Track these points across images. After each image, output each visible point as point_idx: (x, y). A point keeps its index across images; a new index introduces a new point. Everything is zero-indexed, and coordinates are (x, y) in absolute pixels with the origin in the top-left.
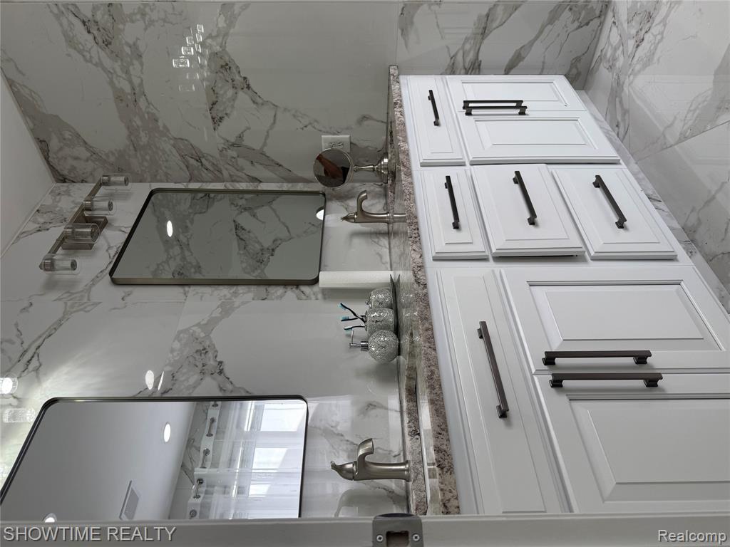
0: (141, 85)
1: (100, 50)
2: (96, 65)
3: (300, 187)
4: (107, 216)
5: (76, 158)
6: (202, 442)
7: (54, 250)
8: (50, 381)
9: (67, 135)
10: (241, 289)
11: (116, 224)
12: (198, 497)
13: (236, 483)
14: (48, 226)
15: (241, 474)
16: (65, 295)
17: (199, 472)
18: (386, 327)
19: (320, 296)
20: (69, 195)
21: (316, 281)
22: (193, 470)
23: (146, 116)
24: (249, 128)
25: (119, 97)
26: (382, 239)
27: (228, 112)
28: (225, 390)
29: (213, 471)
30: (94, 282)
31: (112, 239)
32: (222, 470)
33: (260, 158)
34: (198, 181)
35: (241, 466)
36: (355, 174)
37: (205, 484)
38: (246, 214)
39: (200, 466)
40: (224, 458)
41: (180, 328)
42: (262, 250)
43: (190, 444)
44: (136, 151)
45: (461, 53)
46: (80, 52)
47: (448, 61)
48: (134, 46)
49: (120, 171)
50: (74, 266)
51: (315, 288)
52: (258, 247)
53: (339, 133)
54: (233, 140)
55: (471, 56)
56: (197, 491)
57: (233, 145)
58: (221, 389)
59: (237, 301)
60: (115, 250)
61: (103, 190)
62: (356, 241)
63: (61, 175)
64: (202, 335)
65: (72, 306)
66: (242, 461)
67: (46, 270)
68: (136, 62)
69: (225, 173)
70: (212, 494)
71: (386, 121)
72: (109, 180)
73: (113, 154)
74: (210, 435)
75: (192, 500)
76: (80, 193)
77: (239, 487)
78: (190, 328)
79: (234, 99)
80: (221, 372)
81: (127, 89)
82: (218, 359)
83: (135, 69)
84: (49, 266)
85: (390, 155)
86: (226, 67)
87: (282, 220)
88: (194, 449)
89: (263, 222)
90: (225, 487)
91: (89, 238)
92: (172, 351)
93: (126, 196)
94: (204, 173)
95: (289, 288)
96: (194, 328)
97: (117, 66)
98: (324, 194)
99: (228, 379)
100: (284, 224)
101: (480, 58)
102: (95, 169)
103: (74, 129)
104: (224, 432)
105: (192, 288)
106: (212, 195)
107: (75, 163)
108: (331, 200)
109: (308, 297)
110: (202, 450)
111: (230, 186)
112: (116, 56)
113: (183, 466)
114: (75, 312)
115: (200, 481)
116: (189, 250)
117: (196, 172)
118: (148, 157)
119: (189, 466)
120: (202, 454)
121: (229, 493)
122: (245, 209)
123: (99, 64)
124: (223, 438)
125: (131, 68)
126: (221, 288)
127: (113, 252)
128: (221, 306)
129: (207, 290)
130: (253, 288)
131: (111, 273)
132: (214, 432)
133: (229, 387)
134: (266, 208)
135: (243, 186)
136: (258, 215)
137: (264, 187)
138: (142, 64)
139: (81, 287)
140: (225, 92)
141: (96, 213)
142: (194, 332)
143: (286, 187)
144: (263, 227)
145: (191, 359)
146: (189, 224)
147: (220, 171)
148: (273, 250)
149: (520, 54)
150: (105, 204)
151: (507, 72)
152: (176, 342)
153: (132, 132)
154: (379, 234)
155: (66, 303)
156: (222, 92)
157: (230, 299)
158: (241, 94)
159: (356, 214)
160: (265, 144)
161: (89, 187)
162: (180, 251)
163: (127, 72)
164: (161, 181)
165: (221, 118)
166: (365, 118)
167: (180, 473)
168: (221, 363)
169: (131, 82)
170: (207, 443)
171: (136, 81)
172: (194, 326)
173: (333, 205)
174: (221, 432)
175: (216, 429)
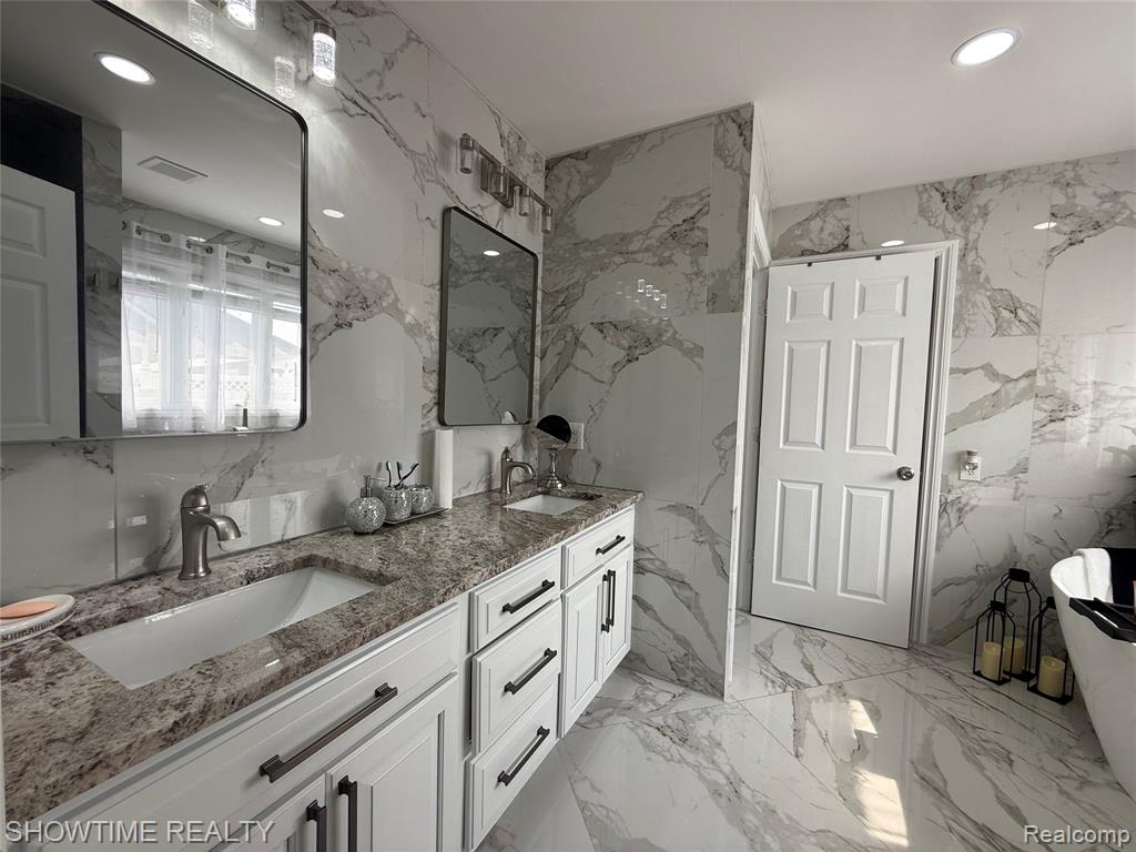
0: (635, 261)
1: (667, 229)
2: (655, 222)
3: (536, 397)
4: (513, 209)
5: (569, 185)
6: (259, 257)
7: (482, 151)
8: (331, 124)
9: (591, 181)
10: (435, 345)
11: (505, 217)
12: (189, 245)
13: (207, 289)
14: (506, 145)
15: (219, 296)
16: (433, 157)
17: (222, 250)
18: (389, 511)
19: (426, 428)
20: (534, 172)
21: (442, 423)
22: (223, 243)
23: (606, 261)
24: (592, 355)
25: (626, 238)
26: (484, 485)
27: (608, 339)
28: (315, 331)
29: (224, 266)
30: (447, 188)
31: (491, 212)
32: (224, 275)
33: (564, 364)
34: (543, 299)
35: (228, 296)
36: (547, 455)
37: (206, 255)
38: (511, 341)
39: (230, 251)
40: (241, 279)
41: (393, 279)
42: (473, 351)
43: (258, 243)
44: (574, 244)
45: (652, 557)
46: (667, 208)
47: (647, 544)
48: (670, 261)
49: (556, 226)
50: (466, 171)
51: (435, 424)
52: (476, 347)
53: (586, 440)
54: (581, 339)
55: (650, 566)
56: (196, 244)
57: (577, 339)
58: (317, 327)
59: (422, 341)
60: (481, 213)
61: (538, 207)
62: (483, 460)
63: (553, 166)
64: (384, 304)
65: (420, 162)
66: (235, 298)
67: (462, 140)
68: (656, 259)
69: (550, 327)
70: (193, 262)
71: (596, 484)
72: (547, 214)
73: (572, 222)
74: (269, 265)
75: (183, 240)
76: (536, 184)
77: (201, 292)
78: (392, 289)
79: (619, 346)
80: (339, 326)
81: (632, 248)
82: (355, 322)
83: (648, 258)
84: (466, 143)
85: (565, 491)
86: (648, 343)
87: (503, 375)
88: (251, 246)
89: (501, 356)
90: (201, 277)
91: (493, 191)
92: (367, 270)
93: (531, 228)
94: (549, 307)
95: (436, 395)
96: (392, 296)
97: (653, 241)
98: (528, 423)
99: (330, 334)
100: (499, 376)
101: (647, 574)
102: (557, 201)
103: (598, 188)
104: (271, 280)
105: (438, 293)
106: (530, 311)
107: (564, 183)
108: (523, 428)
109: (425, 416)
110: (249, 255)
111: (538, 329)
112: (662, 243)
113: (230, 232)
114: (415, 165)
115: (210, 250)
116: (474, 280)
117: (551, 299)
118: (567, 255)
119: (230, 239)
120: (244, 255)
121: (194, 280)
122: (515, 340)
123: (655, 226)
124: (265, 279)
125: (650, 254)
126: (438, 323)
127: (478, 211)
128: (418, 324)
129: (436, 309)
130: (436, 357)
131: (456, 209)
132: (271, 270)
133: (319, 336)
134: (515, 361)
135: (538, 343)
136: (509, 352)
137: (537, 361)
138: (653, 265)
139: (441, 173)
140: (625, 338)
141: (517, 198)
142: (388, 295)
143: (537, 384)
144: (496, 355)
145: (356, 292)
146: (499, 284)
147: (552, 322)
148: (473, 362)
149: (649, 609)
150: (526, 210)
151: (635, 597)
152: (377, 275)
153: (593, 244)
154: (490, 482)
155: (424, 155)
156: (626, 335)
157: (425, 332)
158: (624, 353)
159: (511, 461)
160: (577, 369)
161: (540, 193)
162: (474, 269)
163: (647, 250)
164: (544, 264)
165: (602, 331)
166: (599, 465)
167: (221, 229)
168: (350, 325)
169: (638, 251)
170: (258, 261)
171: (639, 256)
172: (395, 295)
173: (518, 432)
174: (272, 277)
175: (274, 273)
